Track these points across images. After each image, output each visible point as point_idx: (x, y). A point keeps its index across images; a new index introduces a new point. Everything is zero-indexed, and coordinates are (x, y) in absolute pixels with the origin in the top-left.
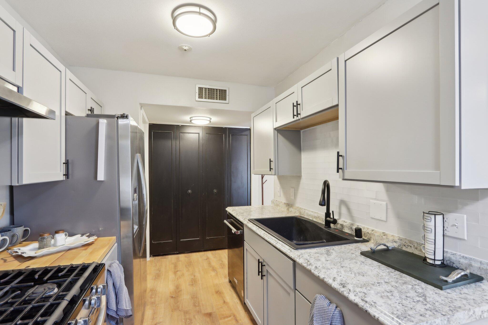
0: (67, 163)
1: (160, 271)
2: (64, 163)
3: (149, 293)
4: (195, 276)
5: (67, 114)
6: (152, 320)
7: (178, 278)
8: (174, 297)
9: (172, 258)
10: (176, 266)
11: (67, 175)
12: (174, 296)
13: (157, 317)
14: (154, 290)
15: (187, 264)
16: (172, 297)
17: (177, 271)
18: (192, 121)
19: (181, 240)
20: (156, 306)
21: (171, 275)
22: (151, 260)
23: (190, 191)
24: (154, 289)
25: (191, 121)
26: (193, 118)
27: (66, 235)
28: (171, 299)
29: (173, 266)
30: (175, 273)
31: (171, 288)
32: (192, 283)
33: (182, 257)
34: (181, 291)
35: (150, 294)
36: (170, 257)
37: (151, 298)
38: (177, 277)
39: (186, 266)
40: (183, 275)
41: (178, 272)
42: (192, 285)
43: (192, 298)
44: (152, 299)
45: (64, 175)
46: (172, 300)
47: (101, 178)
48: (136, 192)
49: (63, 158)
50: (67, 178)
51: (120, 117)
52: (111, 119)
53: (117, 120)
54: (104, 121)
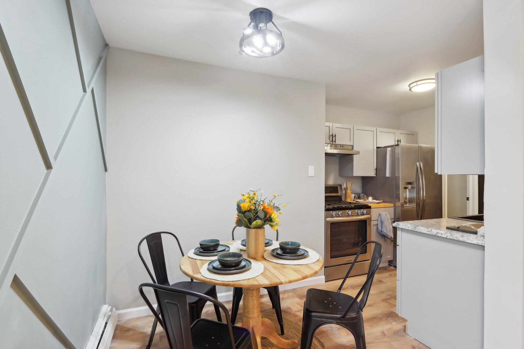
0: (376, 169)
2: (375, 169)
5: (377, 148)
11: (376, 174)
27: (372, 198)
45: (375, 174)
47: (388, 175)
48: (413, 184)
49: (375, 167)
50: (376, 175)
51: (396, 146)
52: (392, 147)
53: (395, 147)
54: (389, 149)
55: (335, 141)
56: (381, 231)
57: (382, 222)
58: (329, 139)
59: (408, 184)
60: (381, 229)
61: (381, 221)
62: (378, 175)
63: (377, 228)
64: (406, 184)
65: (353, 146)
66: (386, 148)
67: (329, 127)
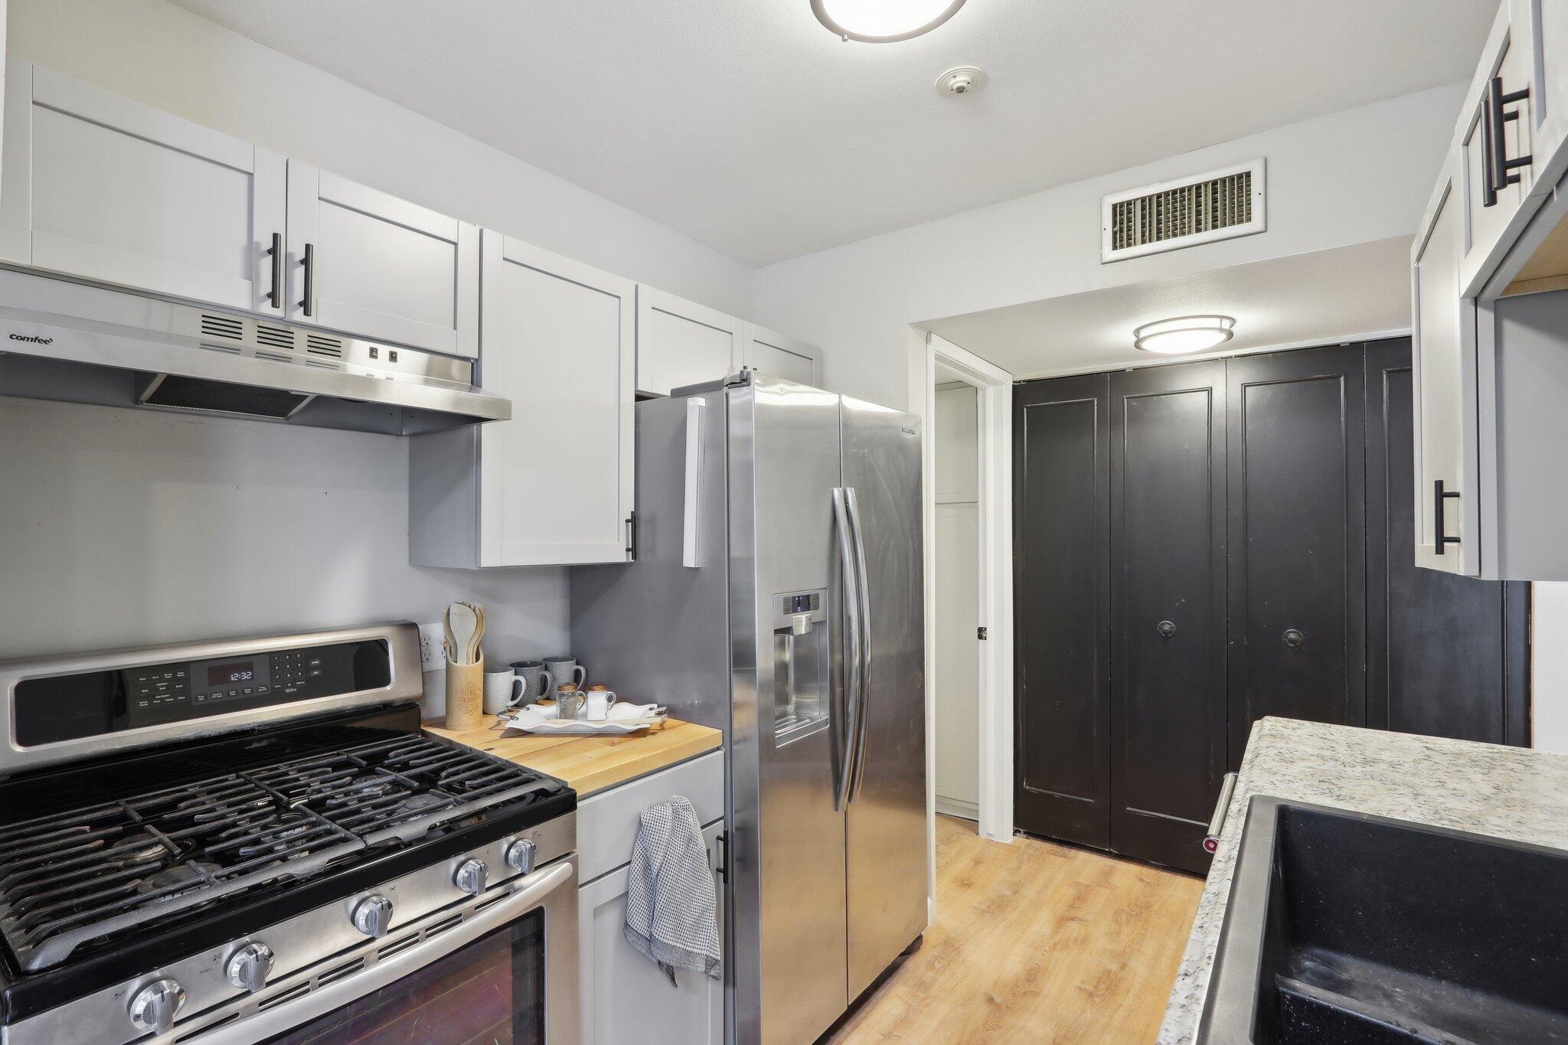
0: (634, 521)
1: (1016, 892)
2: (627, 521)
3: (935, 947)
4: (1123, 967)
5: (640, 397)
6: (882, 1035)
7: (1056, 944)
8: (997, 1004)
9: (1087, 864)
10: (1080, 898)
11: (634, 550)
12: (998, 1000)
13: (900, 1037)
14: (954, 946)
15: (1126, 909)
16: (991, 1000)
17: (1073, 919)
18: (1144, 345)
19: (1128, 808)
20: (925, 999)
21: (1041, 925)
22: (1012, 846)
23: (1167, 625)
24: (958, 941)
25: (1137, 345)
26: (1143, 334)
27: (609, 699)
28: (983, 1003)
29: (1071, 892)
30: (1062, 921)
31: (1013, 965)
32: (1095, 987)
33: (1128, 874)
34: (1036, 994)
35: (936, 954)
36: (1083, 856)
37: (931, 966)
38: (1057, 938)
39: (1118, 913)
40: (1084, 941)
41: (1073, 925)
42: (1091, 994)
43: (1054, 1041)
44: (929, 974)
45: (628, 550)
46: (984, 1009)
47: (690, 559)
48: (817, 607)
49: (629, 507)
50: (634, 557)
51: (733, 384)
52: (714, 394)
53: (727, 395)
54: (698, 402)
55: (306, 305)
56: (647, 936)
57: (652, 881)
58: (251, 274)
59: (795, 611)
60: (650, 926)
61: (647, 866)
62: (642, 557)
63: (626, 925)
64: (786, 612)
65: (475, 365)
66: (684, 398)
67: (251, 175)
